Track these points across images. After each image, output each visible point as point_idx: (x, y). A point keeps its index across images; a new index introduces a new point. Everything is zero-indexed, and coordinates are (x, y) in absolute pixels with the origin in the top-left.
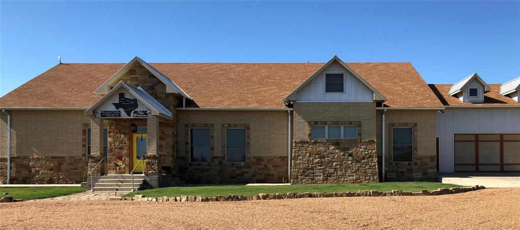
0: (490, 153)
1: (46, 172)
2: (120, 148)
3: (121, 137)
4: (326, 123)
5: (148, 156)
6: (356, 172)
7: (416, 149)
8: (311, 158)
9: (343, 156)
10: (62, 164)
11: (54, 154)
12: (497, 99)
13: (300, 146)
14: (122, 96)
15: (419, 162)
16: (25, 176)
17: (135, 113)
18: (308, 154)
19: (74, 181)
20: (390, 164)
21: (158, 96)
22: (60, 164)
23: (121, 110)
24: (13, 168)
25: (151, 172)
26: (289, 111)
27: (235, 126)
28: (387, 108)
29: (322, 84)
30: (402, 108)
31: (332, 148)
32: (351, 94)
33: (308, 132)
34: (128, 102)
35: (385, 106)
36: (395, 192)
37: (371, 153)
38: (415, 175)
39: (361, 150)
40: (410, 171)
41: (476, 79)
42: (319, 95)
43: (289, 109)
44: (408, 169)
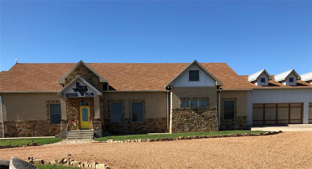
0: (270, 114)
1: (26, 130)
2: (73, 115)
3: (73, 108)
4: (190, 98)
5: (96, 119)
6: (206, 125)
7: (236, 112)
8: (182, 119)
9: (199, 117)
10: (36, 125)
11: (30, 119)
12: (274, 84)
13: (175, 112)
14: (78, 84)
15: (238, 119)
16: (13, 133)
17: (86, 94)
18: (180, 116)
19: (44, 135)
20: (222, 121)
21: (94, 84)
22: (34, 125)
23: (78, 92)
24: (6, 128)
25: (97, 128)
26: (168, 92)
27: (137, 101)
28: (222, 90)
29: (187, 77)
30: (229, 89)
31: (193, 112)
32: (203, 82)
33: (180, 104)
34: (82, 88)
35: (221, 89)
36: (247, 134)
37: (214, 115)
38: (236, 127)
39: (209, 113)
40: (233, 124)
41: (265, 73)
42: (186, 83)
43: (168, 91)
44: (232, 124)
